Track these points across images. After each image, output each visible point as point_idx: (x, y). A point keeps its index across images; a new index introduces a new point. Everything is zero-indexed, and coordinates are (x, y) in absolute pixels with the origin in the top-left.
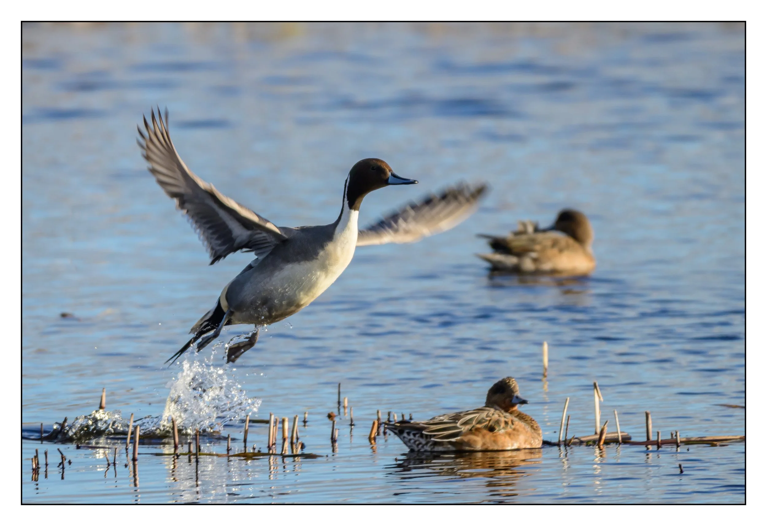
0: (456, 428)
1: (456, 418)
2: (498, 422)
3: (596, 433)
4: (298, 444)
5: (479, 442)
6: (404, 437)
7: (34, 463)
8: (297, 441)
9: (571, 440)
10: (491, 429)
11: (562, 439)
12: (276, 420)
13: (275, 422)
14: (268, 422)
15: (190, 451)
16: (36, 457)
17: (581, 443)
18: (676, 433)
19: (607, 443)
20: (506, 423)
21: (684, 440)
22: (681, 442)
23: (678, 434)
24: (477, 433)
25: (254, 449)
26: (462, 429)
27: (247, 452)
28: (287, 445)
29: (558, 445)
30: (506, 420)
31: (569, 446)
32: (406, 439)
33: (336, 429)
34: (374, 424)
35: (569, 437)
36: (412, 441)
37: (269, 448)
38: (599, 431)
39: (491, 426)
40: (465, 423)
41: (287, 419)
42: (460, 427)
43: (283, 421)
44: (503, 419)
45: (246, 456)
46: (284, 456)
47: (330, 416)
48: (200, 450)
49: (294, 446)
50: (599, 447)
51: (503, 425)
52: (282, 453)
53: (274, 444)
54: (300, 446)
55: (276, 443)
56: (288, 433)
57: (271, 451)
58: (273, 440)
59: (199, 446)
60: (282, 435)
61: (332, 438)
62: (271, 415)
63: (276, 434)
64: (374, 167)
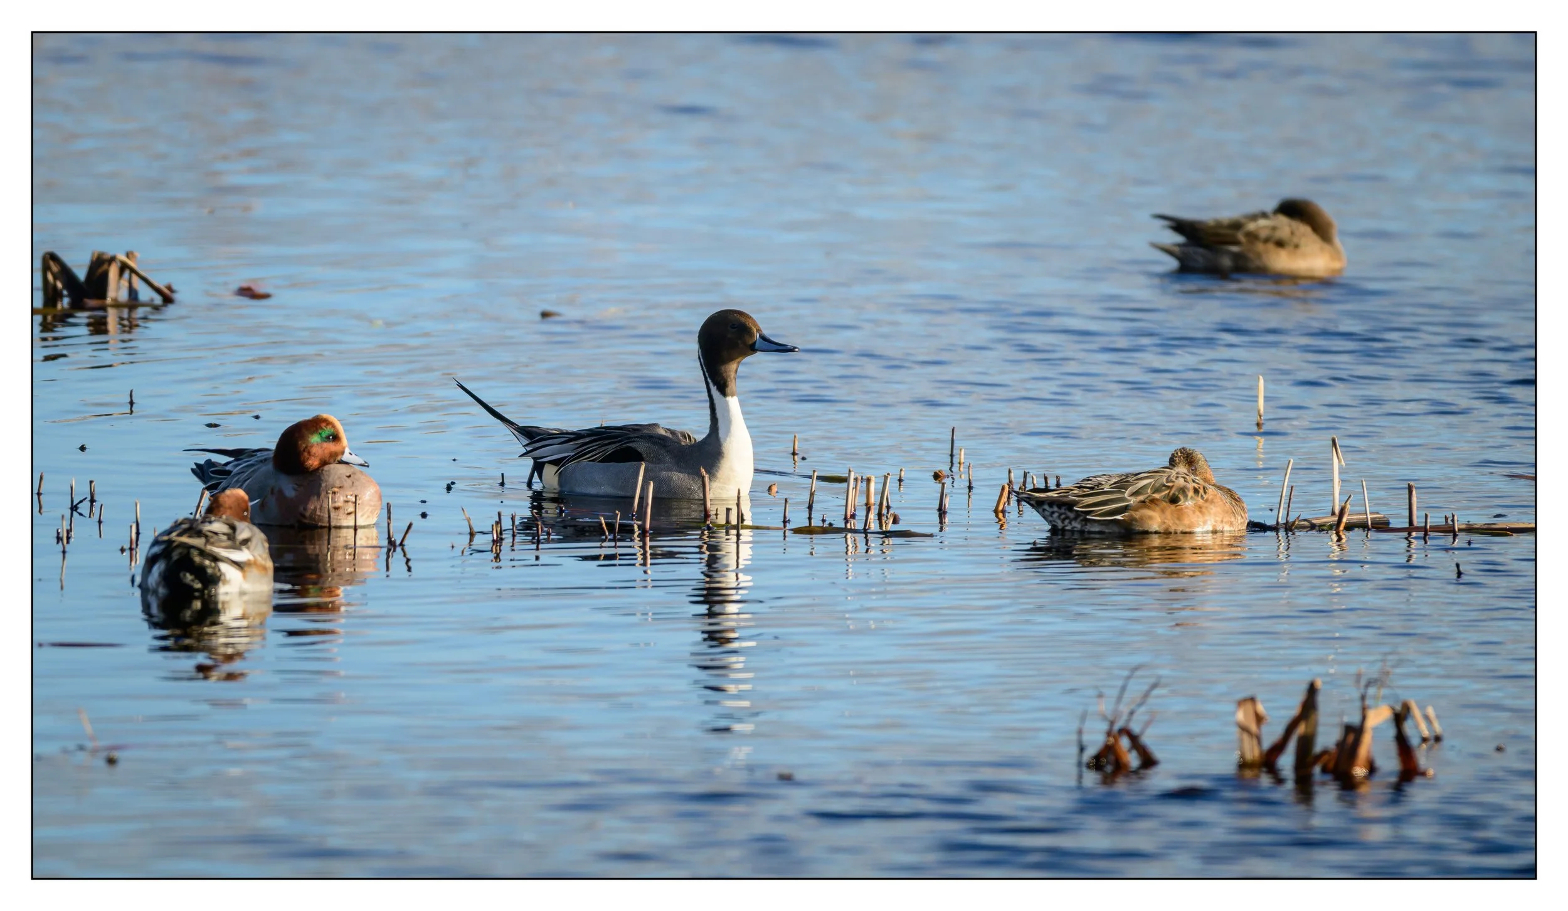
0: (1123, 500)
1: (1122, 484)
2: (1183, 490)
3: (1333, 514)
4: (889, 515)
5: (1155, 520)
6: (1044, 510)
7: (495, 531)
8: (888, 513)
9: (1294, 522)
10: (1174, 500)
11: (1282, 521)
13: (856, 480)
14: (843, 480)
15: (728, 522)
16: (499, 523)
17: (1313, 527)
18: (1453, 516)
19: (1349, 527)
20: (1196, 491)
21: (1463, 527)
22: (1460, 530)
23: (1456, 518)
24: (1153, 506)
25: (824, 521)
26: (1132, 502)
27: (812, 524)
28: (873, 516)
29: (1275, 529)
30: (1196, 486)
31: (1291, 531)
32: (1047, 513)
34: (1003, 489)
35: (1291, 519)
36: (1056, 515)
37: (846, 520)
38: (1337, 511)
39: (1174, 494)
40: (1136, 494)
41: (873, 478)
42: (1129, 498)
43: (868, 480)
44: (1191, 485)
45: (808, 531)
46: (865, 531)
47: (937, 476)
48: (743, 520)
49: (884, 519)
50: (1338, 534)
51: (1191, 493)
52: (865, 529)
53: (853, 516)
54: (892, 520)
55: (857, 513)
56: (875, 499)
57: (848, 526)
58: (853, 509)
59: (742, 515)
60: (865, 502)
61: (940, 509)
62: (850, 471)
63: (856, 500)
64: (734, 325)
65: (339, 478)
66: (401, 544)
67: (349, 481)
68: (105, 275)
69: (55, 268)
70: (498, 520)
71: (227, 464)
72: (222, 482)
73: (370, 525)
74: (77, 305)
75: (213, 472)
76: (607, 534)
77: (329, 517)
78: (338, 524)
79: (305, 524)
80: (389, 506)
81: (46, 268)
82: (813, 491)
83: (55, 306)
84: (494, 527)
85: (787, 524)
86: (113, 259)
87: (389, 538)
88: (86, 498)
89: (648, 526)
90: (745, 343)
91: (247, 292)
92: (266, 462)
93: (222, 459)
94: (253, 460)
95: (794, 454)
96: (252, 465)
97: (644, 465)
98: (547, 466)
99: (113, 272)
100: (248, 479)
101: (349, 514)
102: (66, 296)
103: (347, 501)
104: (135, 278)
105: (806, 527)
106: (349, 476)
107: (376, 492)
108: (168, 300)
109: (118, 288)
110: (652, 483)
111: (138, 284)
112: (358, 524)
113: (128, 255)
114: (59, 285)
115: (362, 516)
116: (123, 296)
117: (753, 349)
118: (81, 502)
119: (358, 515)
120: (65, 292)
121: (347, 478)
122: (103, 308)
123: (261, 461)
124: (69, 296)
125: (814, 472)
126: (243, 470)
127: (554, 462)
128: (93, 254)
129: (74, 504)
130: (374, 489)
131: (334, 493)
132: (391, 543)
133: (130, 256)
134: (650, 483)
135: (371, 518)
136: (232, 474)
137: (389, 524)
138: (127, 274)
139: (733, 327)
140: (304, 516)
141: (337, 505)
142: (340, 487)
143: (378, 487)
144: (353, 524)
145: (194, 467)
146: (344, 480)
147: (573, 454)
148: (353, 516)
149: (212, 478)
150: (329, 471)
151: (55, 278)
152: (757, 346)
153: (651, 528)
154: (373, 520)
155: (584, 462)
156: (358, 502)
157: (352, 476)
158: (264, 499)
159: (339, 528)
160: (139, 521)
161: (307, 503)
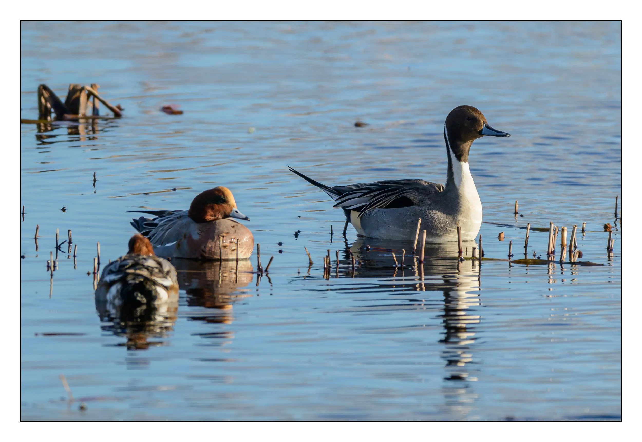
4: (576, 251)
7: (325, 262)
8: (575, 249)
12: (555, 228)
13: (555, 231)
14: (548, 230)
15: (473, 256)
16: (328, 257)
25: (534, 255)
27: (527, 258)
28: (565, 252)
33: (612, 239)
37: (549, 255)
41: (566, 228)
43: (563, 230)
45: (525, 262)
46: (561, 263)
47: (607, 228)
49: (572, 254)
52: (561, 261)
53: (553, 252)
54: (578, 255)
55: (555, 250)
56: (567, 243)
57: (550, 259)
58: (553, 248)
59: (483, 251)
60: (561, 243)
61: (608, 248)
62: (551, 224)
63: (555, 242)
64: (469, 118)
65: (227, 227)
66: (266, 271)
67: (233, 229)
68: (78, 99)
69: (46, 94)
70: (327, 255)
71: (154, 219)
72: (152, 231)
73: (246, 258)
74: (60, 118)
75: (145, 224)
76: (397, 264)
77: (220, 253)
78: (226, 258)
79: (205, 257)
80: (258, 245)
81: (40, 95)
82: (528, 236)
83: (46, 119)
84: (325, 259)
85: (511, 257)
86: (83, 89)
87: (258, 266)
88: (66, 241)
89: (423, 259)
90: (475, 130)
91: (168, 110)
92: (181, 219)
93: (151, 217)
94: (172, 217)
95: (516, 213)
96: (172, 220)
97: (421, 220)
98: (352, 212)
99: (83, 98)
100: (169, 229)
101: (233, 250)
102: (53, 112)
103: (231, 242)
104: (97, 101)
105: (523, 259)
106: (233, 227)
107: (250, 238)
108: (117, 115)
109: (86, 107)
110: (425, 231)
111: (98, 104)
112: (239, 257)
113: (92, 86)
114: (49, 105)
115: (242, 252)
116: (89, 113)
117: (481, 134)
118: (63, 243)
119: (239, 252)
120: (52, 110)
121: (231, 228)
122: (77, 120)
123: (178, 218)
124: (55, 112)
125: (528, 224)
126: (166, 223)
127: (357, 209)
128: (70, 86)
129: (58, 245)
130: (250, 236)
131: (223, 236)
132: (260, 269)
133: (94, 87)
134: (424, 232)
135: (247, 254)
136: (159, 226)
137: (258, 258)
138: (91, 98)
139: (469, 119)
140: (204, 251)
141: (225, 244)
142: (227, 233)
143: (252, 235)
144: (235, 257)
145: (133, 221)
146: (230, 229)
147: (368, 203)
148: (236, 251)
149: (145, 228)
150: (220, 223)
151: (46, 101)
152: (483, 132)
153: (424, 260)
154: (249, 255)
155: (376, 210)
156: (238, 243)
157: (235, 226)
158: (179, 242)
159: (227, 260)
160: (100, 255)
161: (206, 244)
